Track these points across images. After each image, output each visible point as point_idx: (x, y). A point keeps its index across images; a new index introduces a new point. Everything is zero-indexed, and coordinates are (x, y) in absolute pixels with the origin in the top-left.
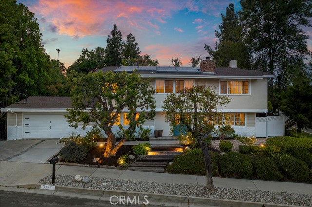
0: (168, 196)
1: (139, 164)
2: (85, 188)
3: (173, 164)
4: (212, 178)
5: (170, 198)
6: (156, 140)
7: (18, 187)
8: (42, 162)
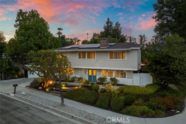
4: (64, 99)
8: (24, 87)
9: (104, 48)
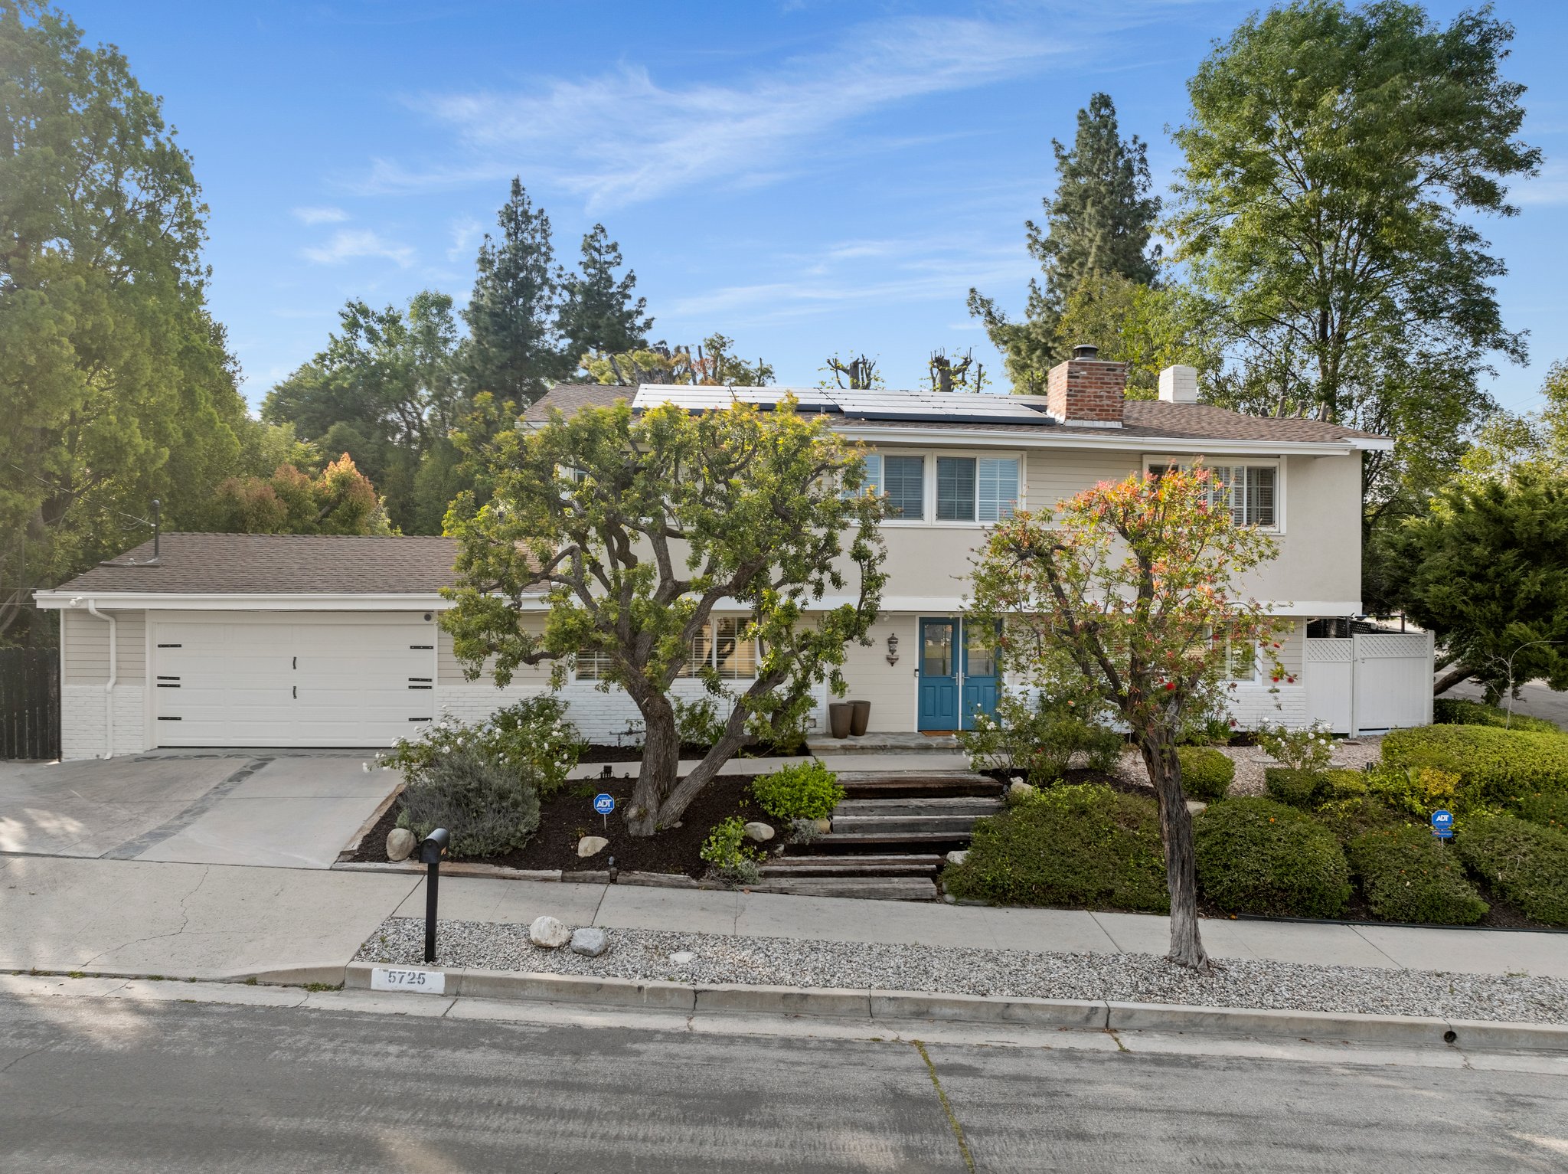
0: (1008, 1005)
1: (801, 864)
2: (597, 980)
3: (971, 861)
5: (1019, 1013)
6: (846, 750)
7: (251, 981)
8: (314, 862)
9: (1100, 424)
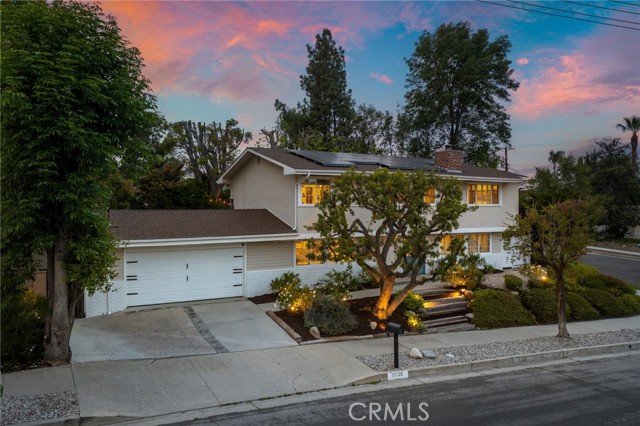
7: (353, 385)
8: (290, 343)
